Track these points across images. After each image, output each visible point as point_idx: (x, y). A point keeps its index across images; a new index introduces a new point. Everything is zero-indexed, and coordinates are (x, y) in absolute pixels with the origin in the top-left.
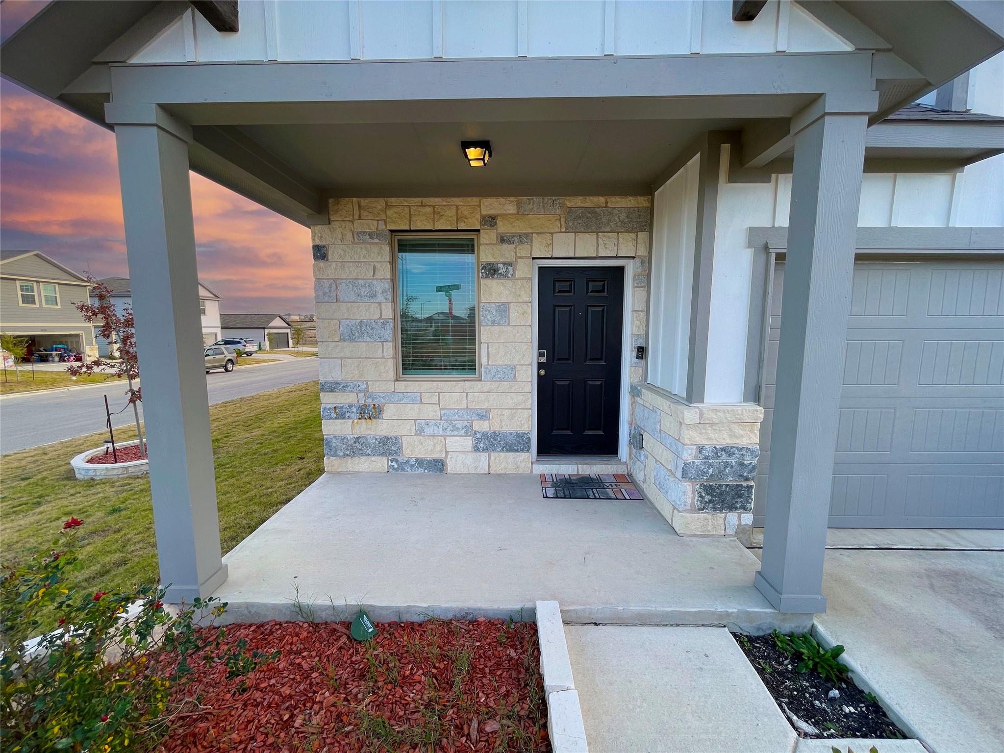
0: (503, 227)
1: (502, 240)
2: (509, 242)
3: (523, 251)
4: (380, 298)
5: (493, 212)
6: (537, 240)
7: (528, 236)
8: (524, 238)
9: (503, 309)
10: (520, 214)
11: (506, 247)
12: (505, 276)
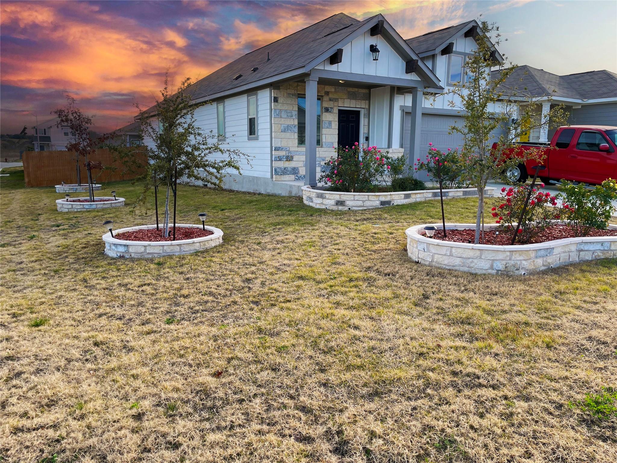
0: (331, 96)
1: (330, 100)
2: (332, 101)
3: (336, 104)
4: (294, 117)
5: (328, 90)
6: (340, 101)
7: (337, 99)
8: (336, 100)
9: (330, 123)
10: (336, 92)
11: (332, 102)
12: (331, 112)
